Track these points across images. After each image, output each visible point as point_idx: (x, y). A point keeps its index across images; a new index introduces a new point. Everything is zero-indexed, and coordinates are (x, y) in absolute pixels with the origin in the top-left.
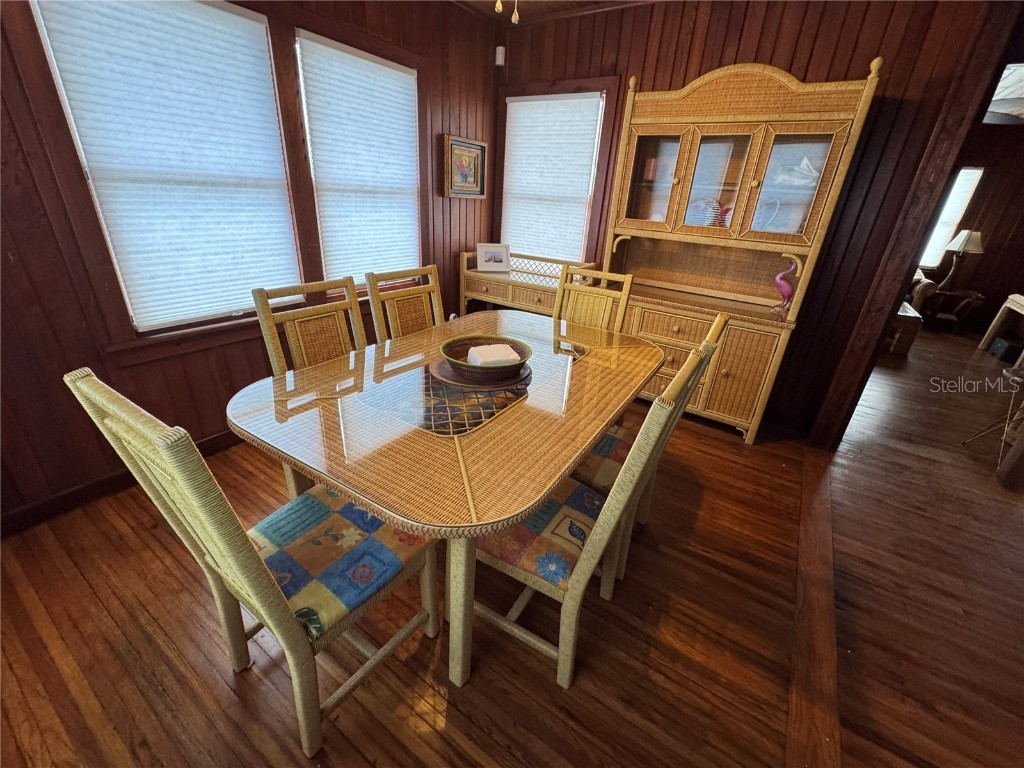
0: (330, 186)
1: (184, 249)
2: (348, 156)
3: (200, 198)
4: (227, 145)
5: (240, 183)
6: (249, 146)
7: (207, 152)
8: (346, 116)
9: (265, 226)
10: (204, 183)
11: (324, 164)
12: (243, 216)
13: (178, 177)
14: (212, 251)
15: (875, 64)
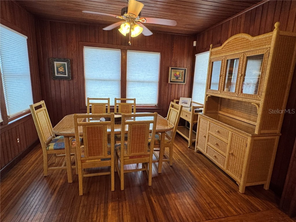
0: (131, 81)
1: (97, 92)
2: (137, 74)
3: (101, 83)
4: (108, 73)
5: (110, 80)
6: (113, 73)
7: (104, 75)
8: (137, 65)
9: (113, 88)
10: (103, 80)
11: (130, 76)
12: (109, 87)
13: (98, 79)
14: (102, 93)
15: (276, 25)
